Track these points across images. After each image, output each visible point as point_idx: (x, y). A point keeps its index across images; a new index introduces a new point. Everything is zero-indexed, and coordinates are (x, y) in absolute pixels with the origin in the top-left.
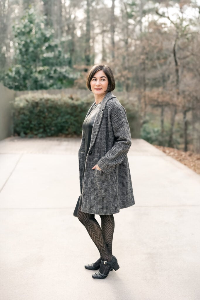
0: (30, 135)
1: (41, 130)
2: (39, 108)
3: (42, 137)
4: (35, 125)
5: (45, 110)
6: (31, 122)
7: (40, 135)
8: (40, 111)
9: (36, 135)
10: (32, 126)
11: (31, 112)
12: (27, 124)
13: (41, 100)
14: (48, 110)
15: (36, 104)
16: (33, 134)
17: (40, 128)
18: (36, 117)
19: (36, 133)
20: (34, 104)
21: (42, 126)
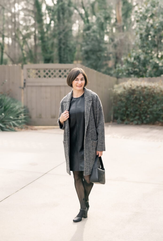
0: (126, 121)
1: (137, 117)
2: (135, 96)
3: (137, 124)
4: (131, 112)
5: (141, 98)
6: (127, 109)
7: (136, 122)
8: (136, 98)
9: (132, 121)
10: (127, 112)
11: (128, 99)
12: (123, 111)
13: (138, 87)
14: (144, 97)
15: (132, 92)
16: (128, 120)
17: (136, 115)
18: (132, 104)
19: (131, 119)
20: (131, 91)
21: (137, 113)
